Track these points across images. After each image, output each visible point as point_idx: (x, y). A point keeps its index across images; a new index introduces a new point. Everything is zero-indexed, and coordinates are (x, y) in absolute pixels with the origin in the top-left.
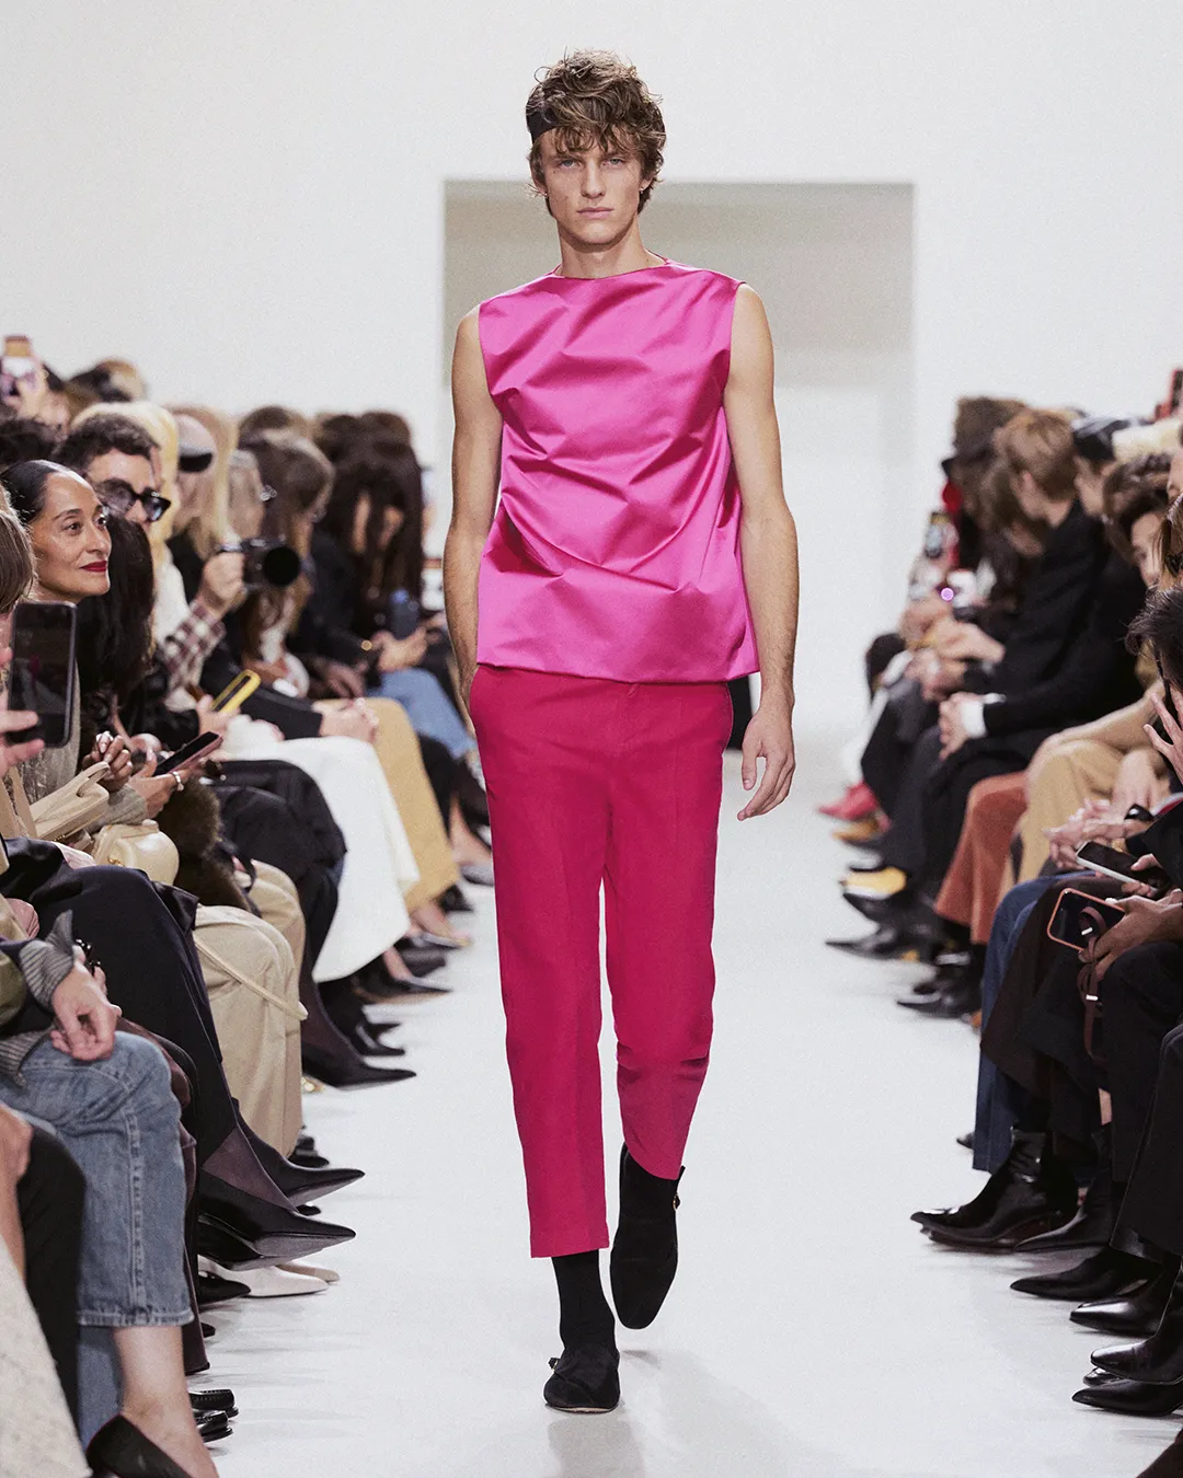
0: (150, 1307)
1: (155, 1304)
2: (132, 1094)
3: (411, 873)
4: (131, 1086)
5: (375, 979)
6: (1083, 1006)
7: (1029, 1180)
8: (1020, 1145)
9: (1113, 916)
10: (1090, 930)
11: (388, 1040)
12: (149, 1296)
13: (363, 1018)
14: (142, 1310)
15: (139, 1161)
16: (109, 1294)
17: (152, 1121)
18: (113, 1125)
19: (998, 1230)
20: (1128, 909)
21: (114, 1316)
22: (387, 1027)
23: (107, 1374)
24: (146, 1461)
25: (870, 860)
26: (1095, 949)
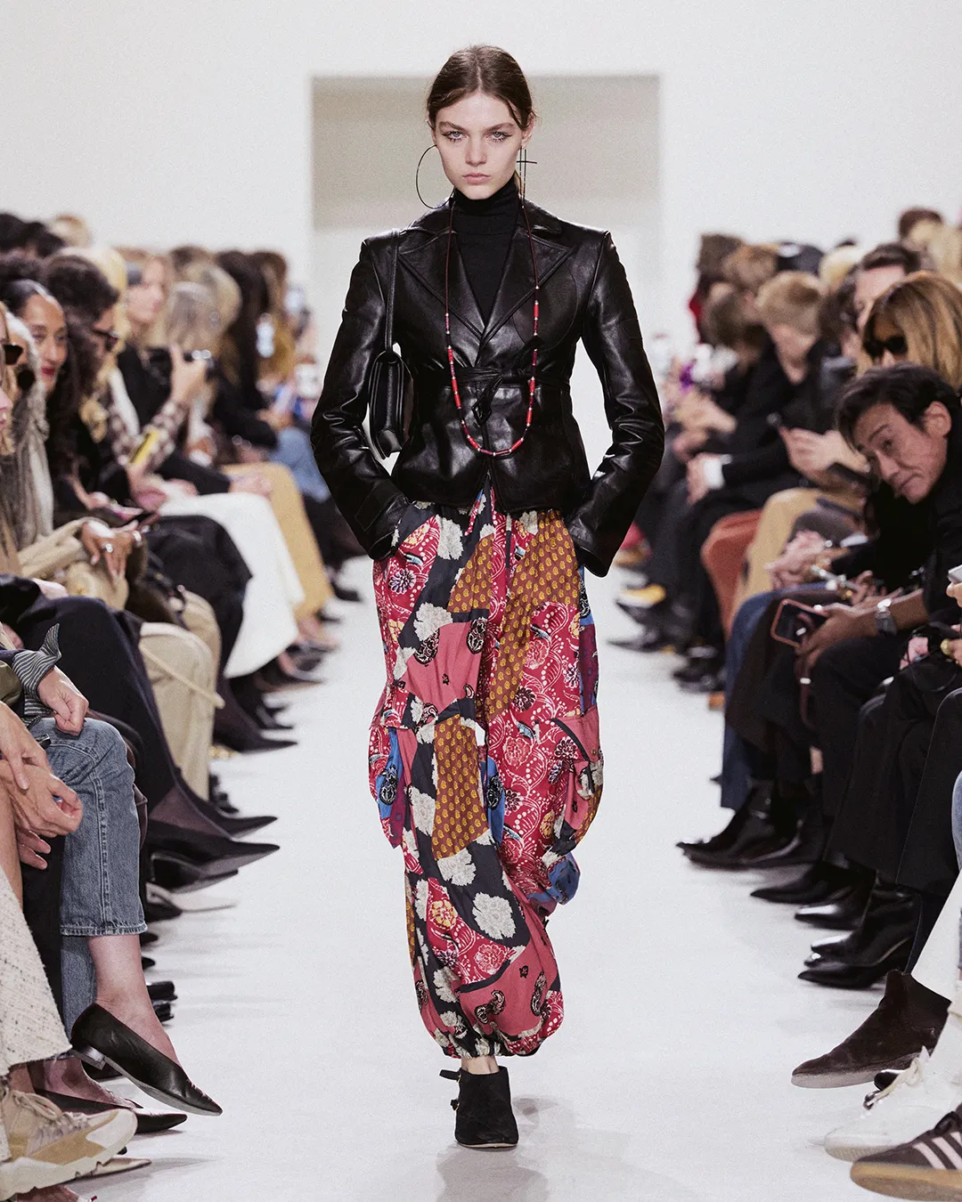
0: (115, 921)
1: (119, 920)
2: (98, 764)
3: (298, 594)
4: (97, 758)
5: (272, 674)
6: (800, 686)
7: (762, 815)
8: (754, 791)
9: (819, 620)
10: (803, 630)
11: (282, 718)
12: (115, 913)
13: (261, 703)
14: (110, 923)
15: (105, 813)
16: (84, 912)
17: (114, 783)
18: (84, 788)
19: (740, 853)
20: (831, 614)
21: (89, 928)
22: (279, 709)
23: (82, 971)
24: (117, 1036)
25: (638, 579)
26: (808, 644)
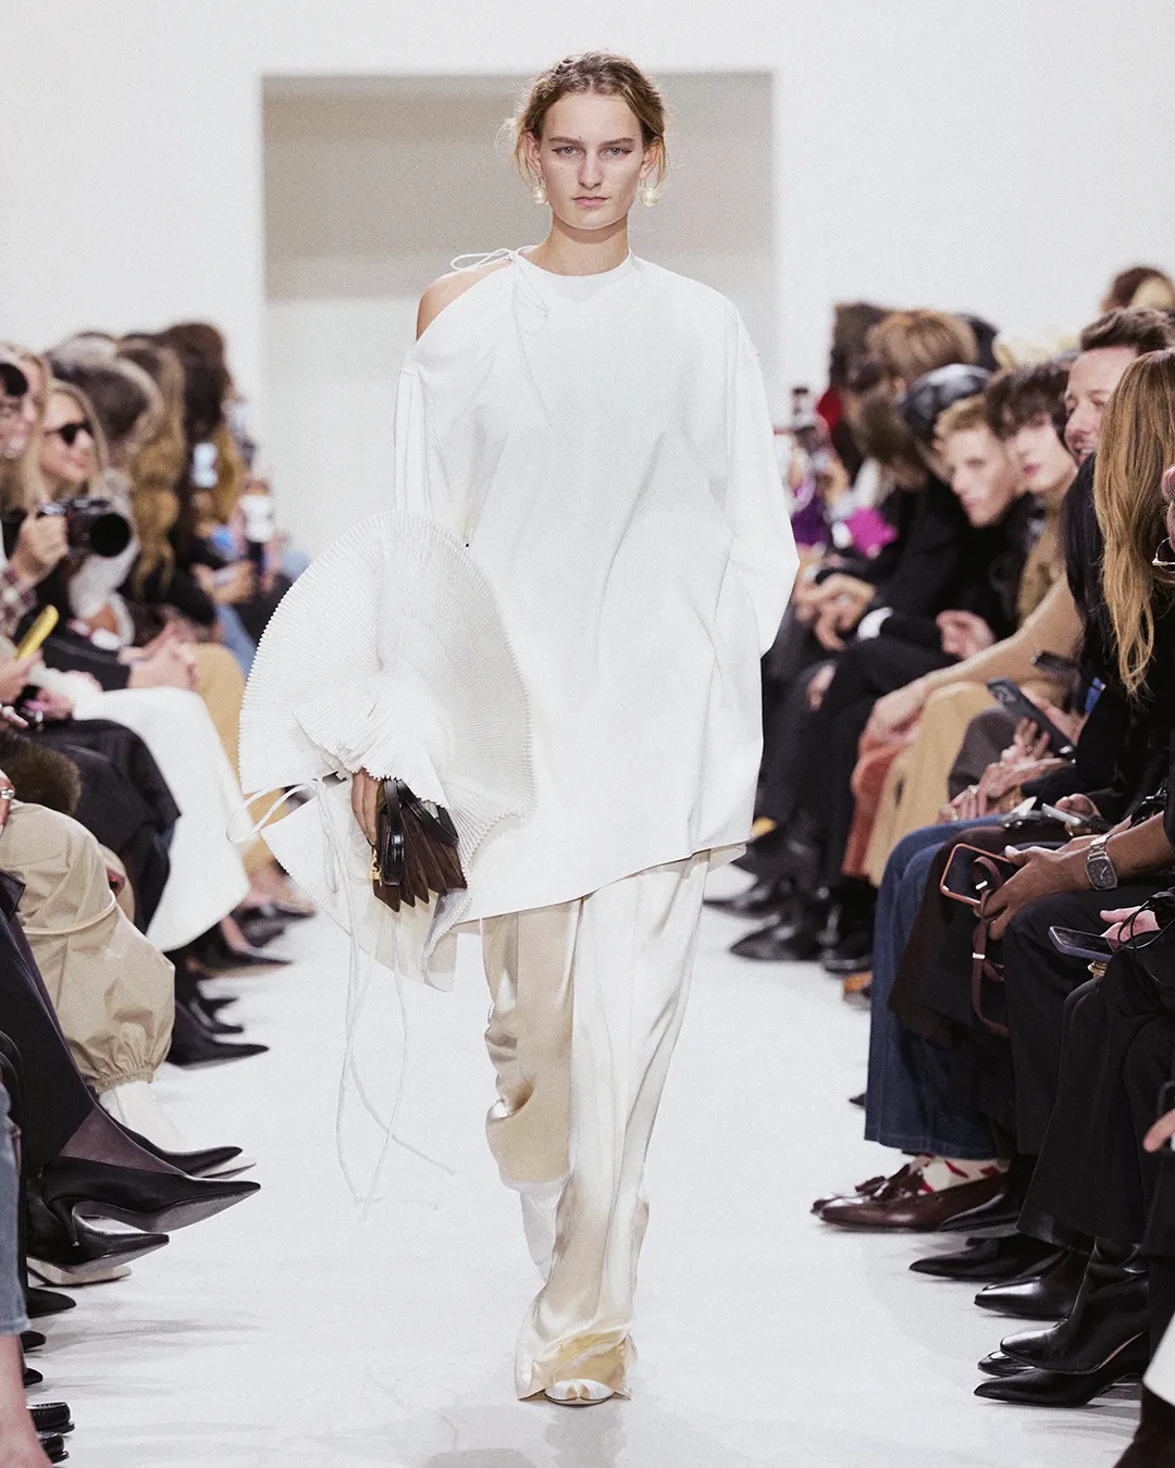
5: (211, 950)
10: (985, 883)
11: (226, 1016)
13: (197, 994)
22: (223, 1003)
